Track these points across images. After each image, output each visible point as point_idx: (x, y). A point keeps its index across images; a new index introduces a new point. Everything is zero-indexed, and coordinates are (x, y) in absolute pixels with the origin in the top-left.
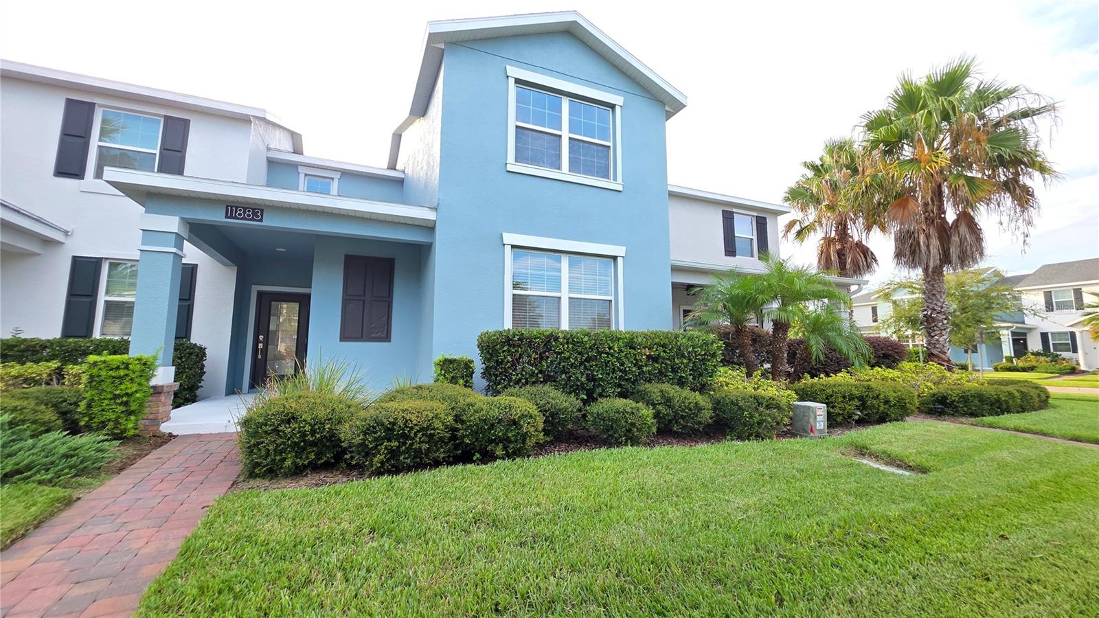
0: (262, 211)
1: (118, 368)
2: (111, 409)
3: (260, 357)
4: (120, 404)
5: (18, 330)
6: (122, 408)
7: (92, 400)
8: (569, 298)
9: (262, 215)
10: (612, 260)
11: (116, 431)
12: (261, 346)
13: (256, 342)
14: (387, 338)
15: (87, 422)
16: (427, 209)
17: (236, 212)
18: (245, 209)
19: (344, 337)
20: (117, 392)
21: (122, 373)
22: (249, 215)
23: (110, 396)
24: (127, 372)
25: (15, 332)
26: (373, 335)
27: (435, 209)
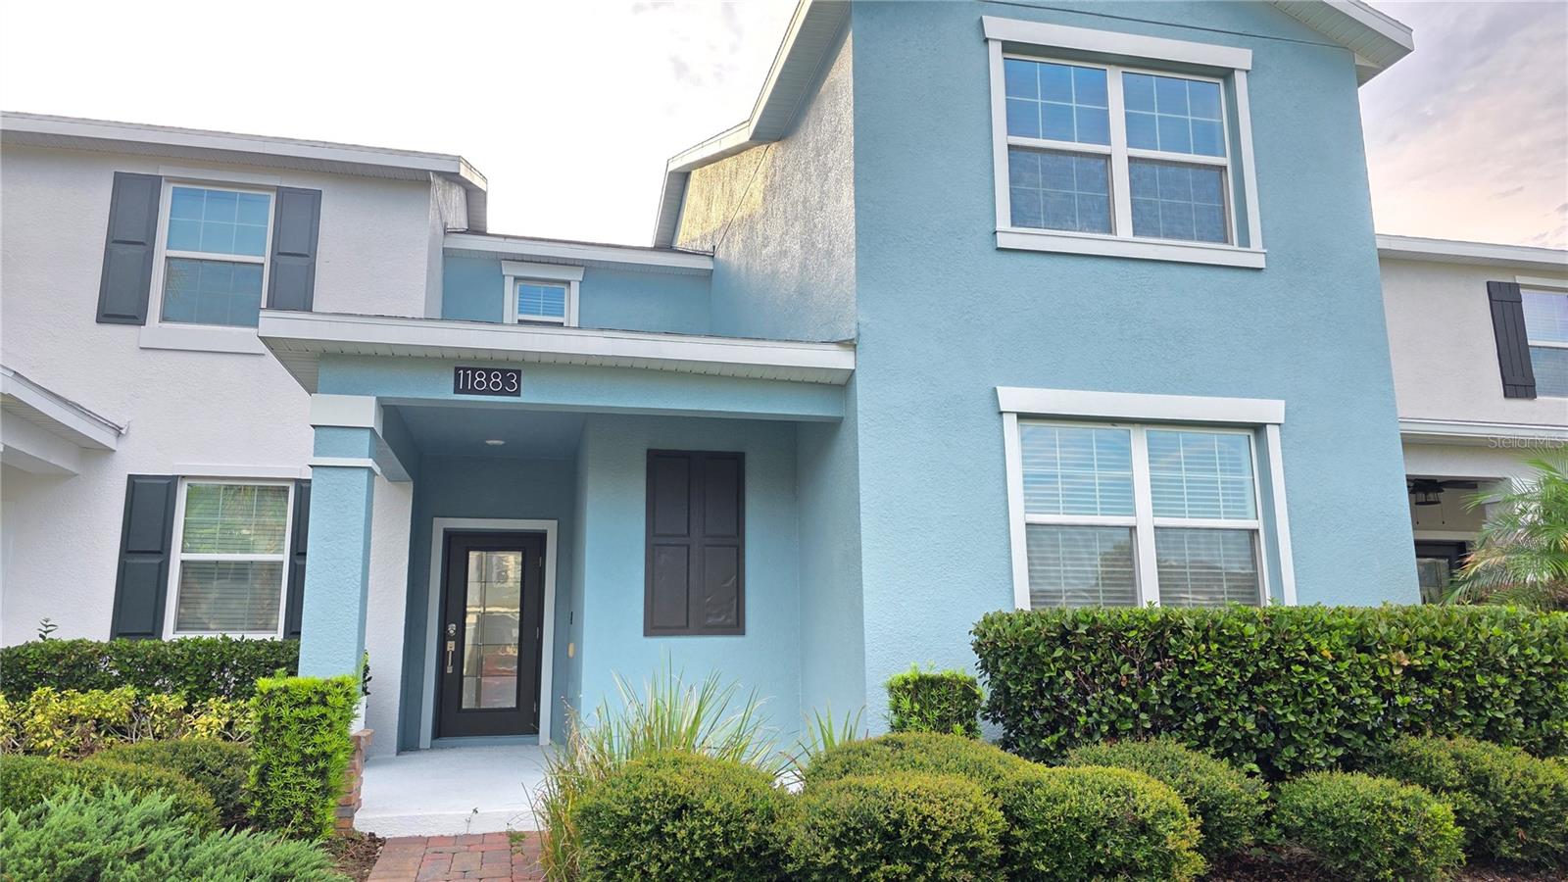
0: (519, 373)
2: (299, 784)
3: (450, 670)
4: (313, 775)
5: (48, 627)
6: (317, 783)
7: (267, 767)
8: (1155, 527)
9: (519, 381)
10: (1251, 434)
11: (306, 830)
12: (451, 646)
13: (443, 637)
14: (737, 627)
16: (834, 347)
17: (474, 379)
18: (488, 371)
19: (655, 626)
20: (309, 750)
21: (315, 711)
22: (496, 384)
23: (296, 758)
24: (323, 710)
25: (44, 629)
26: (710, 621)
27: (850, 344)
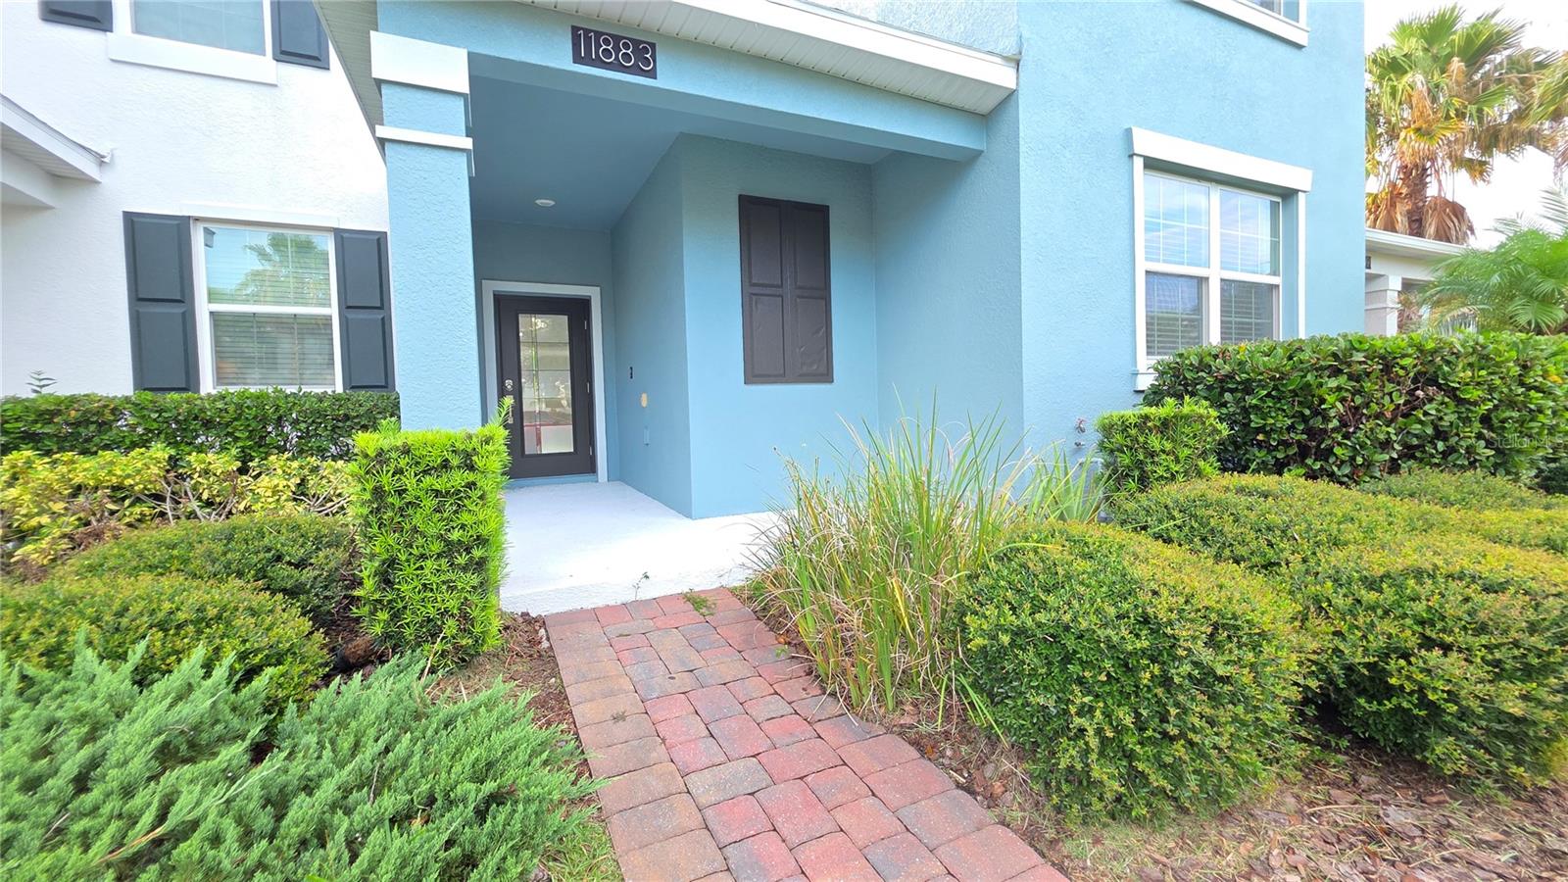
1: (445, 465)
5: (43, 381)
8: (1222, 280)
10: (1279, 200)
13: (502, 392)
14: (825, 375)
15: (387, 624)
16: (997, 60)
17: (598, 46)
18: (617, 39)
19: (754, 374)
22: (626, 57)
26: (805, 369)
27: (1016, 62)
